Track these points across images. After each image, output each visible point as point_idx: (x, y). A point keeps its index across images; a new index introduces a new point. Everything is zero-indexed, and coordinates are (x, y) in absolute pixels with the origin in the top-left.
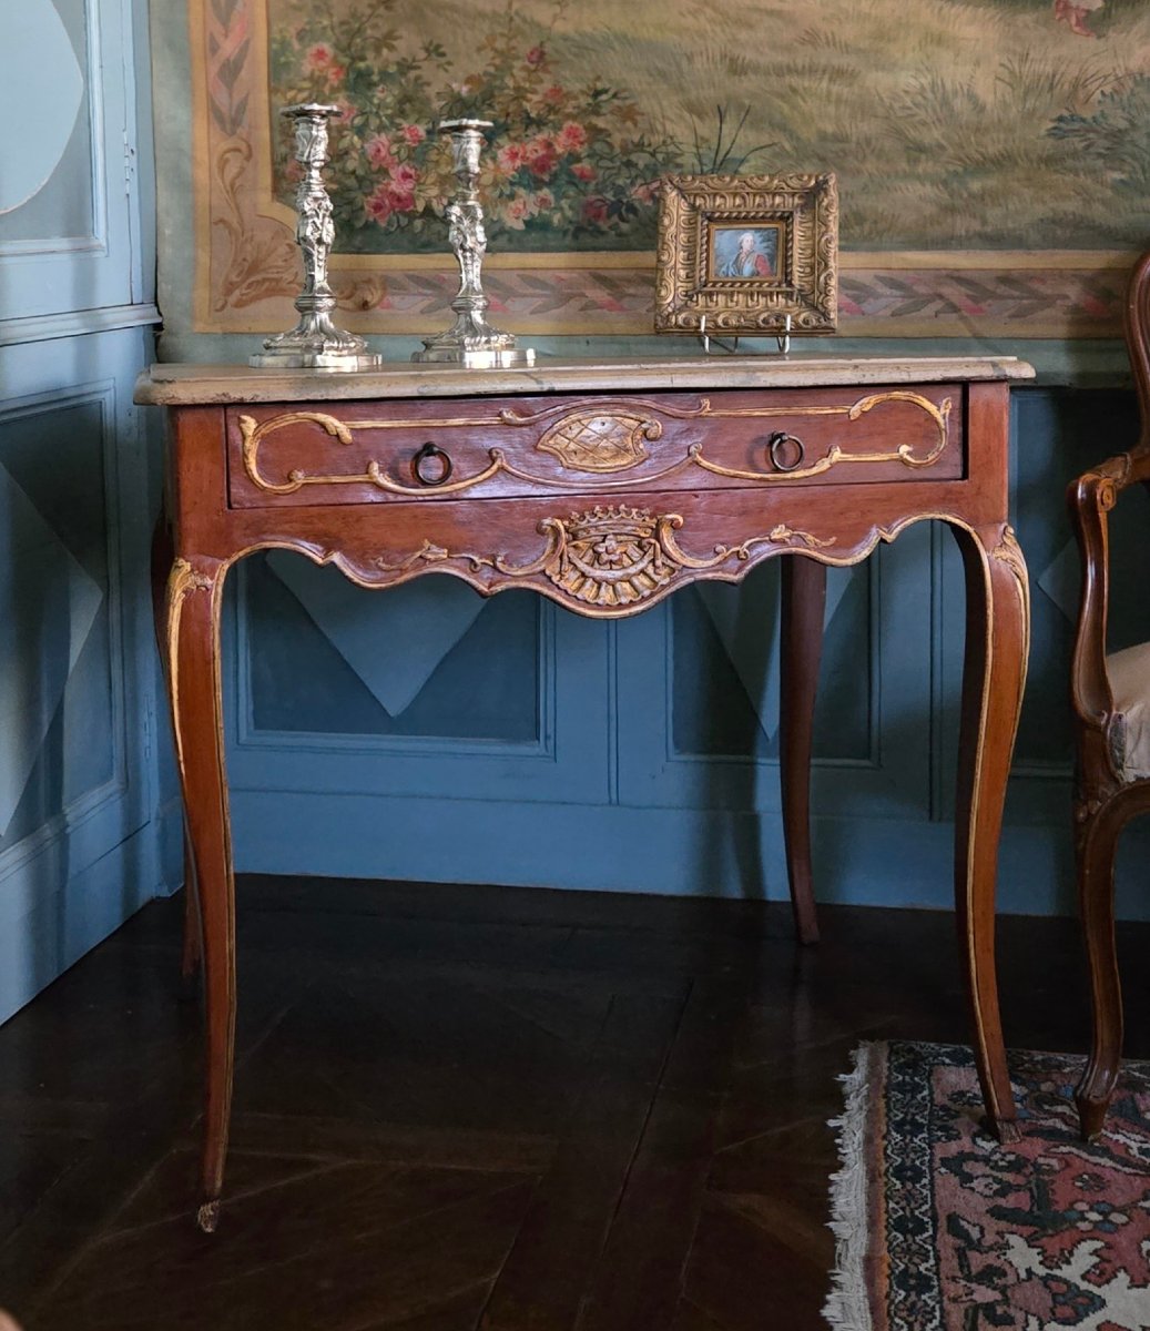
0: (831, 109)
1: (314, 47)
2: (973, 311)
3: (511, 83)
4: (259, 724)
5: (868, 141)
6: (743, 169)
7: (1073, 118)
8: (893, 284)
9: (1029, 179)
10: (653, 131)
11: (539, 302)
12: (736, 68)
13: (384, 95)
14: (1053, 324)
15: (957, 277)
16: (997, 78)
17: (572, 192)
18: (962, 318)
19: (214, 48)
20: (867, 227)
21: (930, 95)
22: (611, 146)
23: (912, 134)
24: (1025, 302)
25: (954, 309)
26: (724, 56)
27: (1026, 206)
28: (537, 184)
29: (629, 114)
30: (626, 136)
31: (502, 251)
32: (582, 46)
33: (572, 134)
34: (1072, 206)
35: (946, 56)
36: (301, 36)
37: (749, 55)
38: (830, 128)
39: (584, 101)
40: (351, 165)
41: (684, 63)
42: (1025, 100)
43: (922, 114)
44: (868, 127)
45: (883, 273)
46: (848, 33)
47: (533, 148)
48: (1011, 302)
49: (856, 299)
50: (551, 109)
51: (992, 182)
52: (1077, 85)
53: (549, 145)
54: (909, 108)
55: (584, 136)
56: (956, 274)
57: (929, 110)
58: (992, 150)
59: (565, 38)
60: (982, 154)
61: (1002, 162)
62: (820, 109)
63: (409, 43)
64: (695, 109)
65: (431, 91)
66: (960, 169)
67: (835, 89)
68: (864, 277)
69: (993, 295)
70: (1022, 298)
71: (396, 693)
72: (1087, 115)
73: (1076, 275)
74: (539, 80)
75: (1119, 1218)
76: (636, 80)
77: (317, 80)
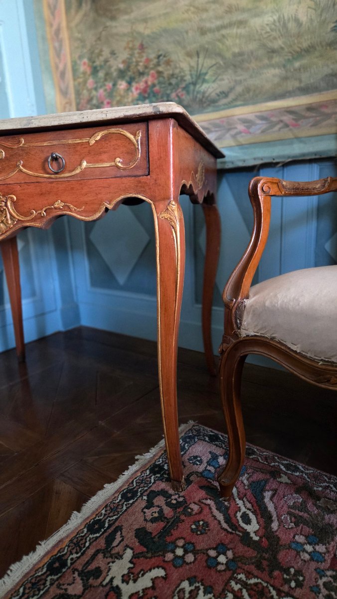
0: (237, 41)
1: (83, 61)
2: (294, 126)
3: (134, 60)
5: (252, 53)
6: (207, 77)
8: (262, 118)
9: (321, 56)
10: (176, 68)
12: (203, 32)
13: (101, 74)
15: (289, 111)
16: (309, 7)
18: (291, 130)
19: (57, 67)
20: (251, 93)
21: (277, 24)
22: (164, 78)
23: (270, 45)
24: (318, 118)
25: (287, 126)
26: (198, 28)
27: (318, 70)
28: (144, 99)
29: (168, 63)
30: (168, 72)
32: (154, 37)
33: (153, 76)
36: (79, 57)
37: (208, 25)
38: (237, 50)
39: (155, 61)
41: (185, 34)
42: (321, 15)
43: (274, 34)
44: (252, 46)
45: (258, 114)
47: (142, 85)
48: (311, 119)
49: (248, 127)
51: (305, 61)
53: (146, 82)
54: (268, 32)
55: (156, 75)
56: (288, 110)
57: (278, 32)
58: (305, 45)
59: (148, 36)
60: (300, 48)
61: (309, 50)
62: (233, 44)
63: (106, 53)
64: (189, 55)
66: (290, 58)
67: (239, 31)
68: (251, 117)
69: (305, 117)
70: (316, 117)
74: (142, 57)
75: (190, 558)
76: (170, 48)
77: (84, 73)
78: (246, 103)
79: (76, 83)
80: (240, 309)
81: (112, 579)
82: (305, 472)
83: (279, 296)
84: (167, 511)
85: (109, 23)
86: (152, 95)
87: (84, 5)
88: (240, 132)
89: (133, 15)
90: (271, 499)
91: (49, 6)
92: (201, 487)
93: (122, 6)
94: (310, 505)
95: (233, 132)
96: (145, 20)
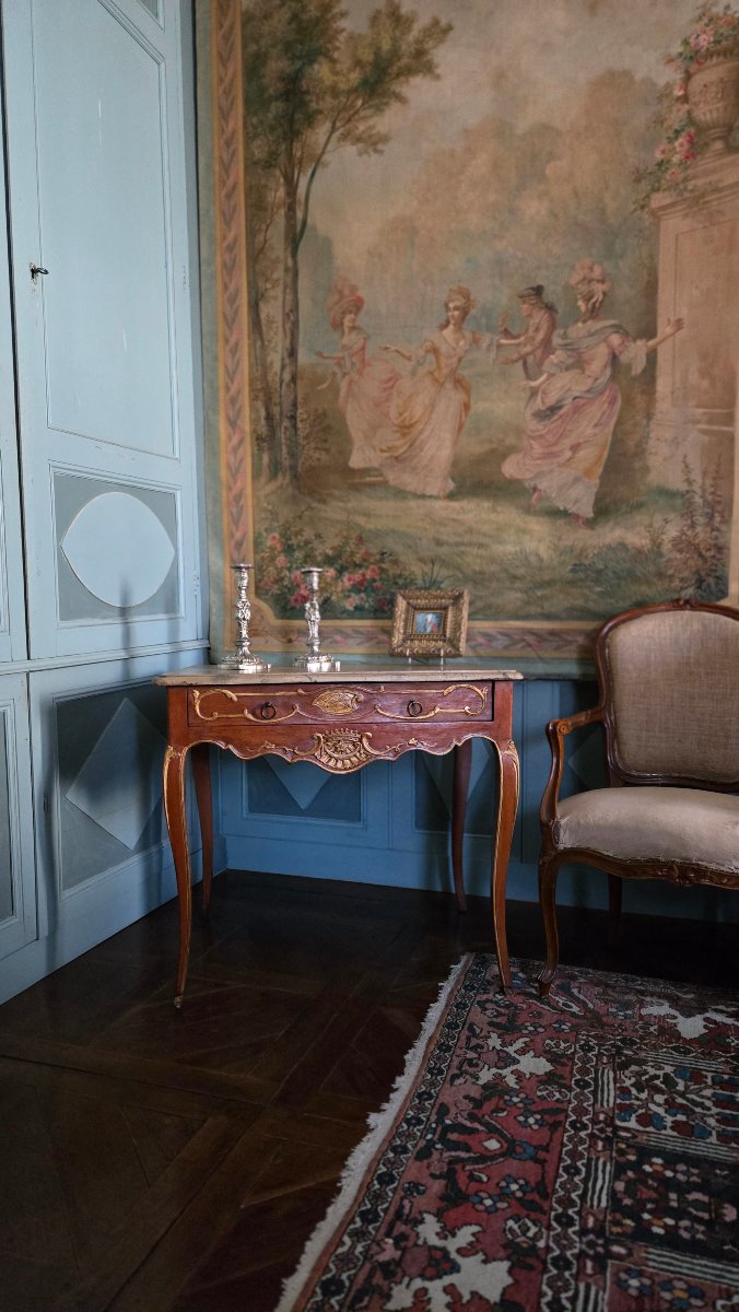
0: (478, 560)
1: (272, 535)
2: (537, 646)
3: (348, 549)
4: (251, 810)
5: (494, 574)
6: (442, 586)
7: (581, 564)
8: (505, 634)
9: (562, 590)
10: (405, 569)
11: (359, 640)
12: (439, 543)
13: (299, 555)
14: (571, 652)
15: (531, 632)
16: (549, 547)
17: (373, 595)
18: (534, 650)
19: (232, 535)
20: (493, 611)
21: (520, 555)
22: (388, 575)
23: (512, 571)
24: (560, 643)
25: (530, 646)
26: (434, 538)
27: (560, 602)
28: (359, 591)
29: (395, 562)
30: (394, 571)
31: (345, 618)
32: (378, 534)
33: (373, 571)
34: (580, 602)
35: (528, 537)
36: (266, 530)
37: (445, 538)
38: (477, 568)
39: (378, 557)
40: (285, 583)
41: (418, 541)
42: (560, 557)
43: (516, 563)
44: (494, 568)
45: (500, 630)
46: (486, 528)
47: (357, 577)
48: (554, 643)
49: (489, 641)
50: (365, 560)
51: (546, 592)
52: (583, 550)
53: (364, 575)
54: (511, 560)
55: (378, 571)
57: (519, 561)
58: (546, 578)
59: (370, 531)
60: (542, 580)
61: (549, 583)
62: (473, 561)
63: (308, 533)
64: (422, 560)
65: (316, 553)
66: (533, 586)
67: (480, 552)
68: (493, 632)
69: (546, 640)
70: (559, 641)
71: (304, 801)
72: (587, 562)
73: (580, 632)
74: (360, 548)
75: (541, 1030)
76: (399, 549)
77: (272, 549)
78: (486, 618)
79: (258, 557)
80: (557, 826)
81: (494, 1048)
82: (593, 974)
83: (589, 816)
84: (502, 1010)
85: (314, 505)
86: (370, 589)
87: (280, 477)
88: (481, 645)
89: (350, 505)
90: (579, 992)
91: (229, 466)
92: (519, 994)
93: (336, 493)
94: (610, 992)
95: (473, 643)
96: (368, 515)
